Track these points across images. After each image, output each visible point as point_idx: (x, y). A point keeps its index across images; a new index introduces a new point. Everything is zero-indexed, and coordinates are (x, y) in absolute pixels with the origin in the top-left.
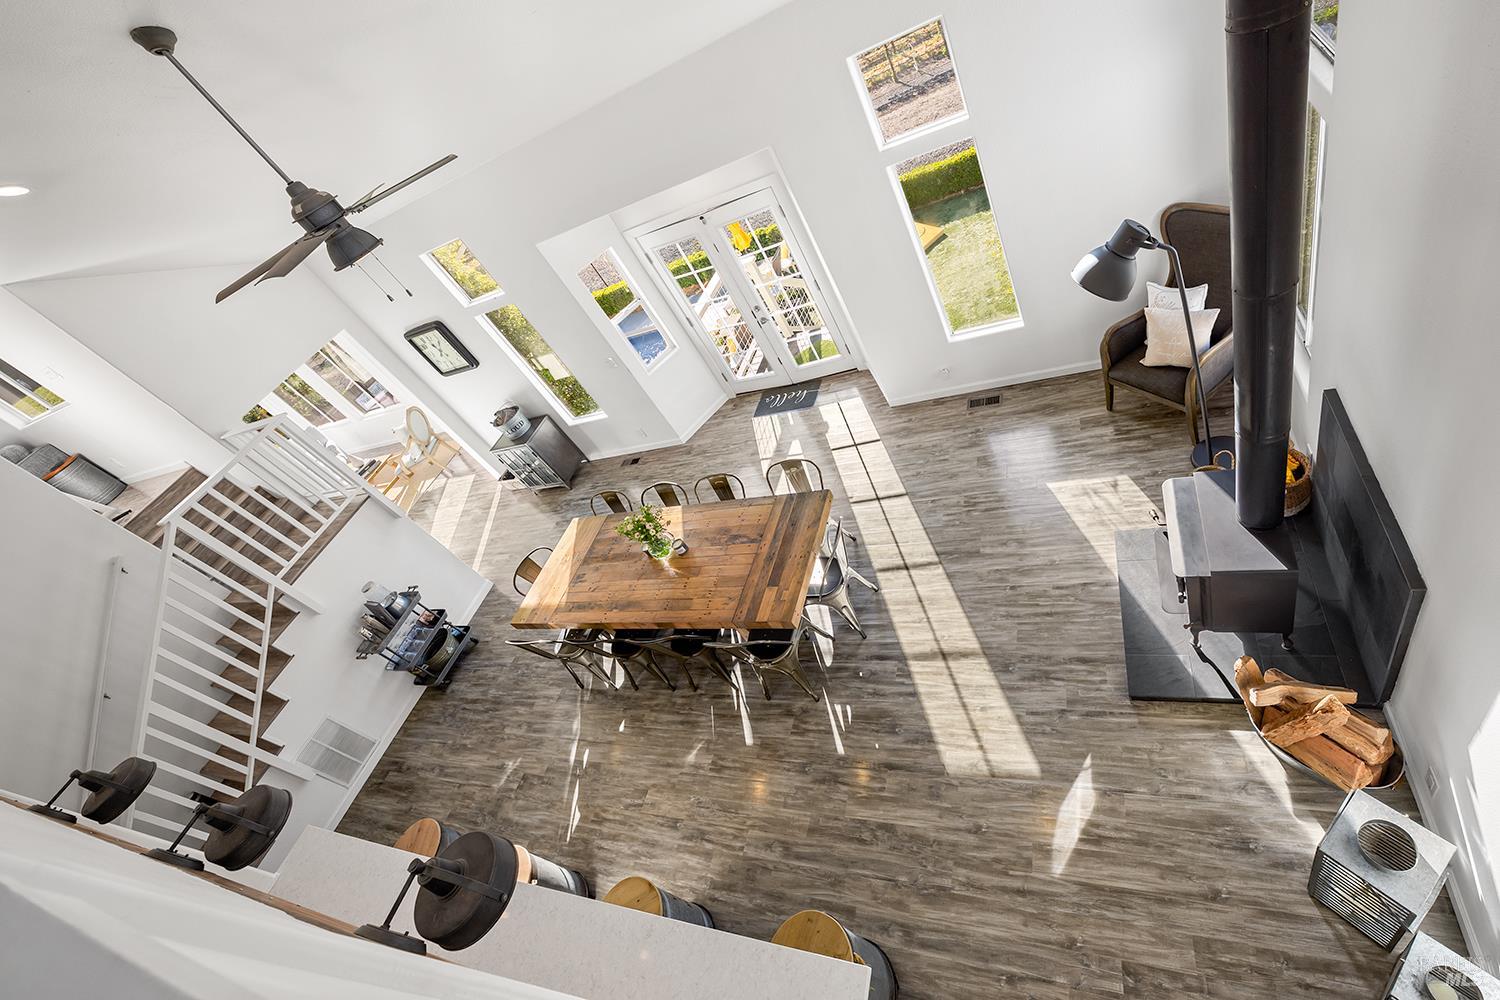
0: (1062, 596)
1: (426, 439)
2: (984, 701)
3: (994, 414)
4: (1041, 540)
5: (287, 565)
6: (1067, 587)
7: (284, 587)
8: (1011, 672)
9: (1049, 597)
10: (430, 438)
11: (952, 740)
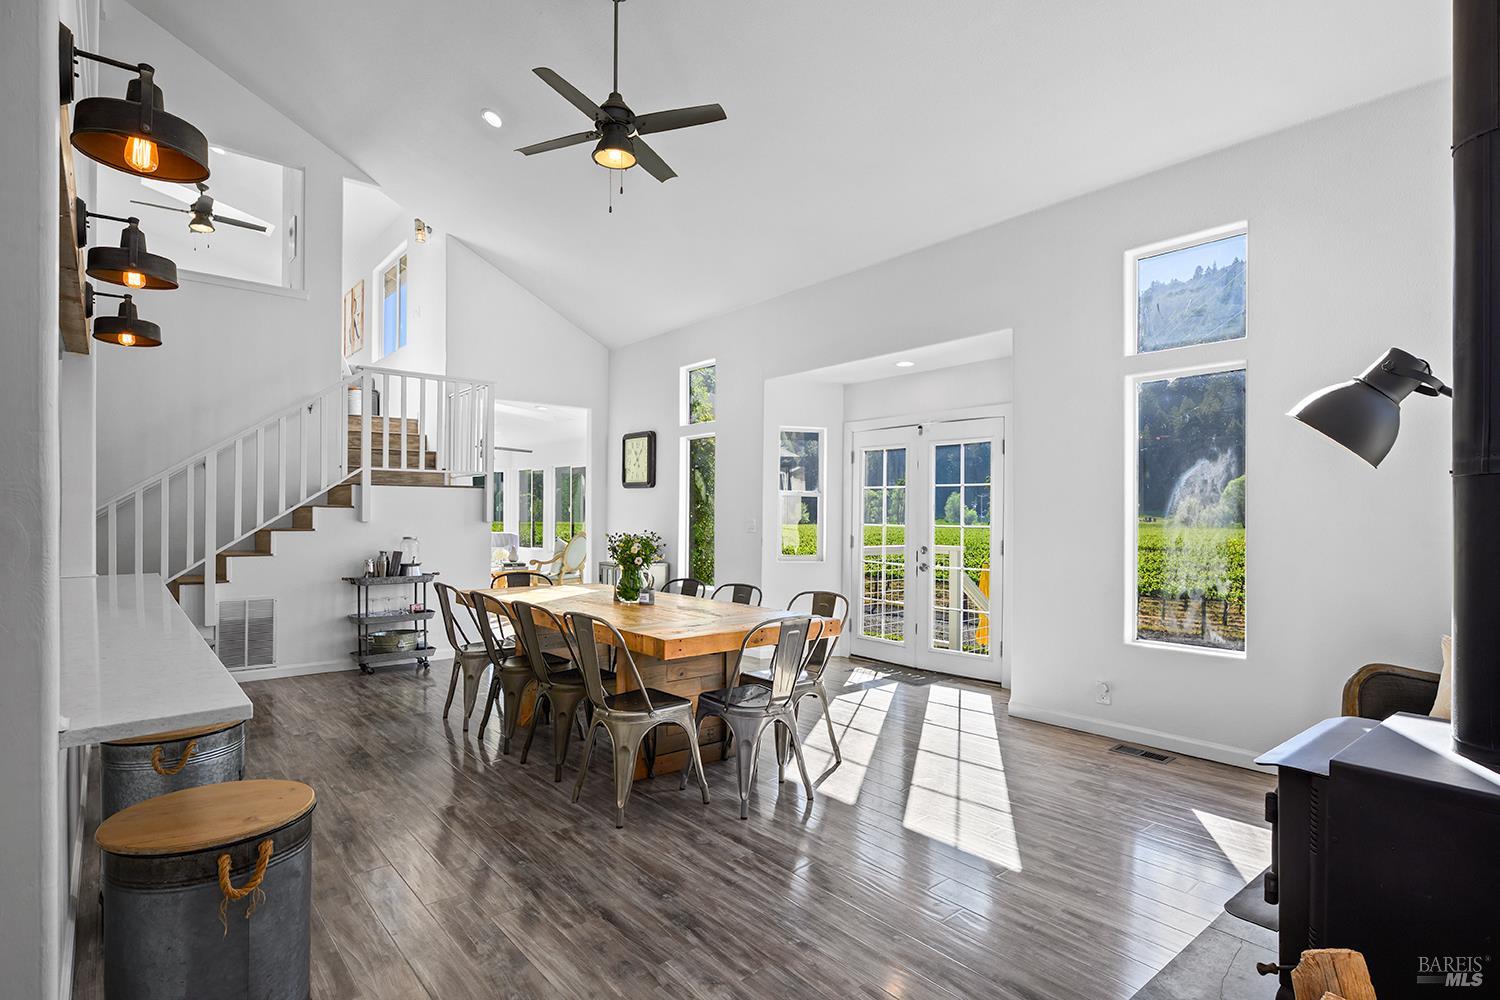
0: (1068, 923)
1: (574, 566)
2: (816, 942)
3: (1146, 765)
4: (1090, 866)
5: (386, 467)
6: (1088, 920)
7: (366, 479)
8: (893, 940)
9: (1047, 914)
10: (576, 570)
11: (718, 943)
